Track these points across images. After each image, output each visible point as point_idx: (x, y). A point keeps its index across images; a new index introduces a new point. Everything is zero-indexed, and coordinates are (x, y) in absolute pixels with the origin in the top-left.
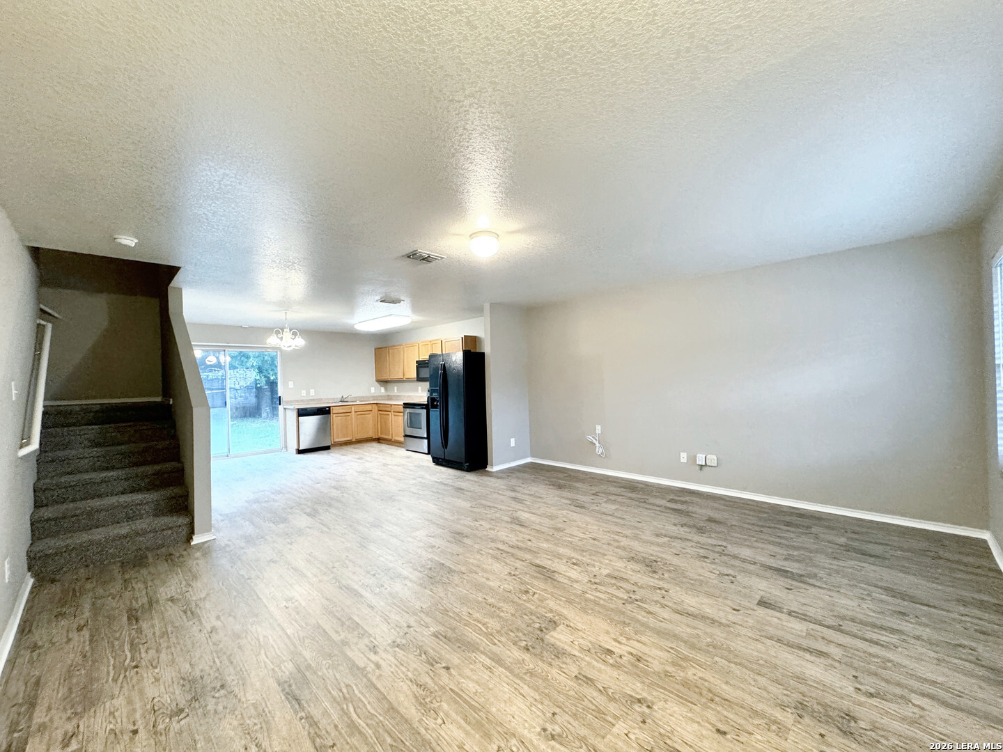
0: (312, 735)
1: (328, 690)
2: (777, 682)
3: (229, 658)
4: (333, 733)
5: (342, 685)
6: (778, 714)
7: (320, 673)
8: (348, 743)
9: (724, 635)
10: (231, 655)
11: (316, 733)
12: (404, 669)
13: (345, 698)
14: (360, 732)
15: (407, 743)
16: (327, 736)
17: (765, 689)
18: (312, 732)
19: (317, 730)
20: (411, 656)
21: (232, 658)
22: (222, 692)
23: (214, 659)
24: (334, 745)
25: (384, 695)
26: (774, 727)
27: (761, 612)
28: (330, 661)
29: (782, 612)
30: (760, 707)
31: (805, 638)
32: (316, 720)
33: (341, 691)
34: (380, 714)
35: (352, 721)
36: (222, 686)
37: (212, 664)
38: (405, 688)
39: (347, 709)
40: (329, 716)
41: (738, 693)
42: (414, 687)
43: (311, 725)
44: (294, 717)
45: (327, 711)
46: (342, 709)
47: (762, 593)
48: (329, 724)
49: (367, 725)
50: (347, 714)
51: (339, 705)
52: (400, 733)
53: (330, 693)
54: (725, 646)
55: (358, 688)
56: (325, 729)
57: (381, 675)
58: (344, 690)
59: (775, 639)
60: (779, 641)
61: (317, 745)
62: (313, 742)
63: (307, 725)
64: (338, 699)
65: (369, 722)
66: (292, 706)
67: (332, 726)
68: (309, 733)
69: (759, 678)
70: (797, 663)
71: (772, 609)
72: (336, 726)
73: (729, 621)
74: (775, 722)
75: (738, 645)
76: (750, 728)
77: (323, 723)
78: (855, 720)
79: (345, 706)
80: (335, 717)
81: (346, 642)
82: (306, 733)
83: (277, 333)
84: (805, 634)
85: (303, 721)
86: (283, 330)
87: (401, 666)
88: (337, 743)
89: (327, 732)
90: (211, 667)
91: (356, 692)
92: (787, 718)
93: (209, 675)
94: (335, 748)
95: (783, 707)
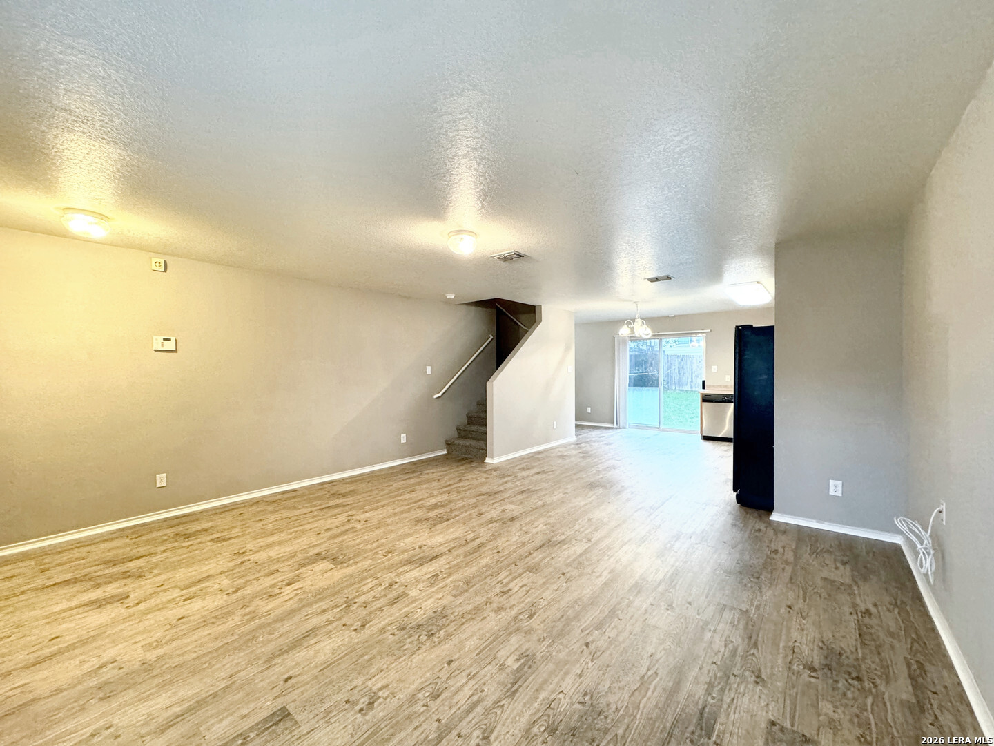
2: (181, 666)
6: (160, 651)
9: (258, 652)
17: (183, 654)
26: (155, 644)
27: (268, 705)
29: (251, 729)
30: (174, 644)
31: (199, 725)
41: (195, 637)
47: (304, 729)
54: (244, 647)
59: (219, 692)
60: (215, 695)
69: (195, 655)
70: (180, 694)
71: (265, 720)
73: (275, 665)
74: (157, 646)
75: (240, 658)
76: (167, 633)
78: (101, 699)
83: (629, 323)
84: (201, 729)
86: (634, 320)
92: (152, 656)
95: (160, 658)
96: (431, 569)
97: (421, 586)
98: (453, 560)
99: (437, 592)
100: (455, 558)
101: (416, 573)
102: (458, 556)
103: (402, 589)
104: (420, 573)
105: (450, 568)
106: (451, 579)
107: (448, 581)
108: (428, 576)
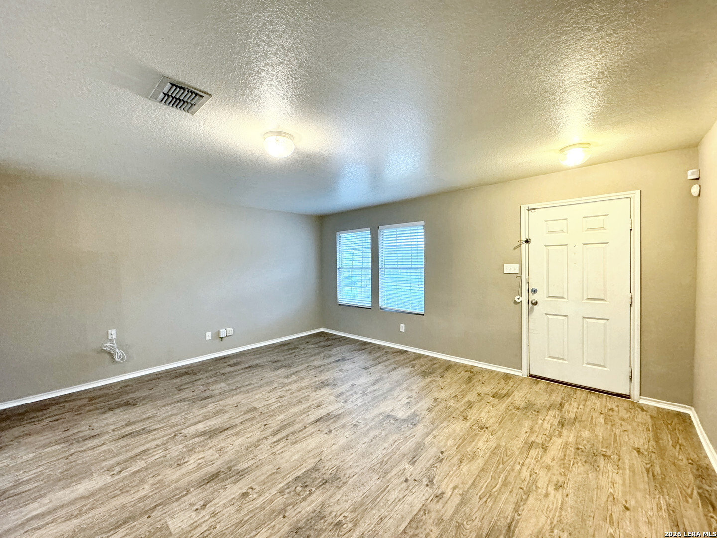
0: (524, 502)
1: (490, 510)
3: (563, 459)
4: (515, 491)
5: (481, 502)
7: (480, 523)
8: (515, 482)
10: (562, 460)
11: (521, 501)
12: (451, 472)
13: (489, 497)
14: (506, 479)
15: (498, 459)
16: (519, 494)
18: (522, 503)
19: (519, 501)
20: (438, 471)
21: (563, 457)
22: (580, 447)
23: (572, 465)
24: (521, 488)
25: (476, 477)
28: (465, 523)
32: (514, 506)
33: (486, 501)
34: (490, 474)
35: (502, 485)
36: (578, 449)
37: (575, 464)
38: (466, 468)
39: (497, 491)
40: (507, 499)
42: (463, 464)
43: (519, 506)
44: (521, 520)
45: (505, 502)
46: (498, 494)
48: (512, 496)
49: (499, 478)
50: (500, 490)
51: (497, 497)
52: (494, 463)
53: (492, 507)
55: (479, 492)
56: (516, 497)
57: (462, 483)
58: (485, 499)
61: (526, 496)
62: (527, 499)
63: (521, 508)
64: (493, 499)
65: (497, 477)
66: (516, 527)
67: (512, 494)
68: (524, 504)
72: (511, 492)
77: (513, 499)
79: (496, 493)
80: (505, 495)
81: (439, 520)
82: (525, 506)
85: (520, 512)
87: (450, 474)
88: (518, 487)
89: (517, 495)
90: (577, 463)
91: (482, 492)
93: (580, 460)
94: (522, 487)
96: (322, 411)
97: (327, 401)
98: (304, 419)
99: (318, 398)
100: (303, 420)
101: (331, 409)
102: (300, 422)
103: (338, 399)
104: (328, 408)
105: (308, 412)
106: (309, 405)
107: (311, 403)
108: (324, 406)
